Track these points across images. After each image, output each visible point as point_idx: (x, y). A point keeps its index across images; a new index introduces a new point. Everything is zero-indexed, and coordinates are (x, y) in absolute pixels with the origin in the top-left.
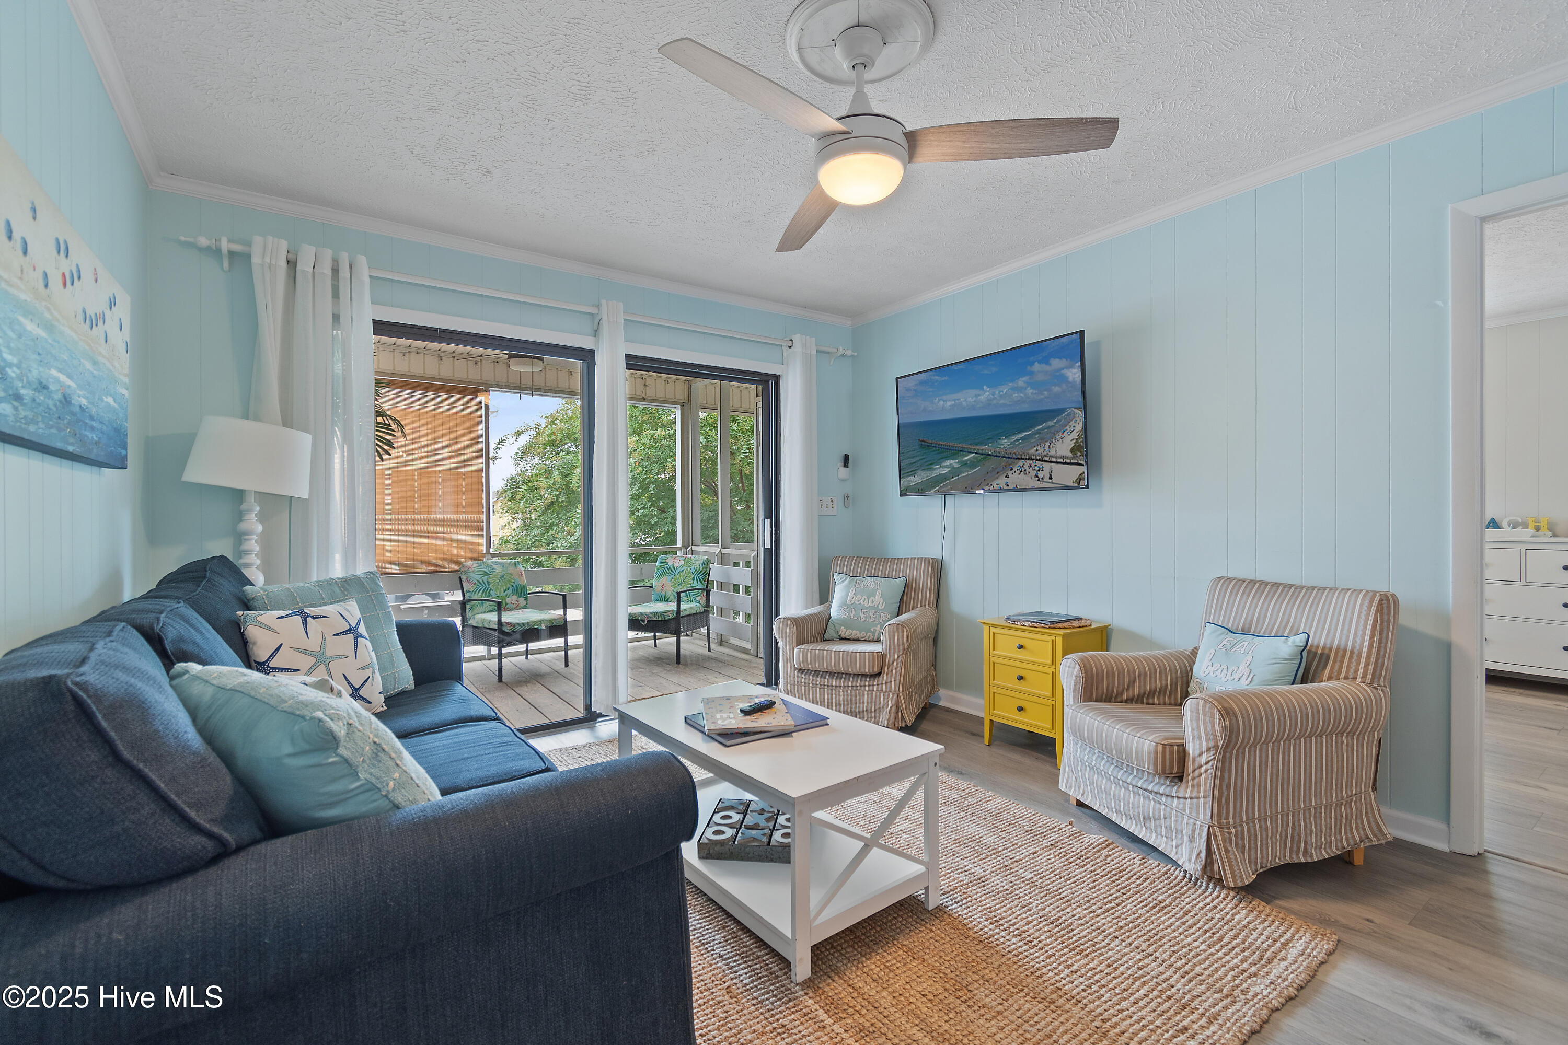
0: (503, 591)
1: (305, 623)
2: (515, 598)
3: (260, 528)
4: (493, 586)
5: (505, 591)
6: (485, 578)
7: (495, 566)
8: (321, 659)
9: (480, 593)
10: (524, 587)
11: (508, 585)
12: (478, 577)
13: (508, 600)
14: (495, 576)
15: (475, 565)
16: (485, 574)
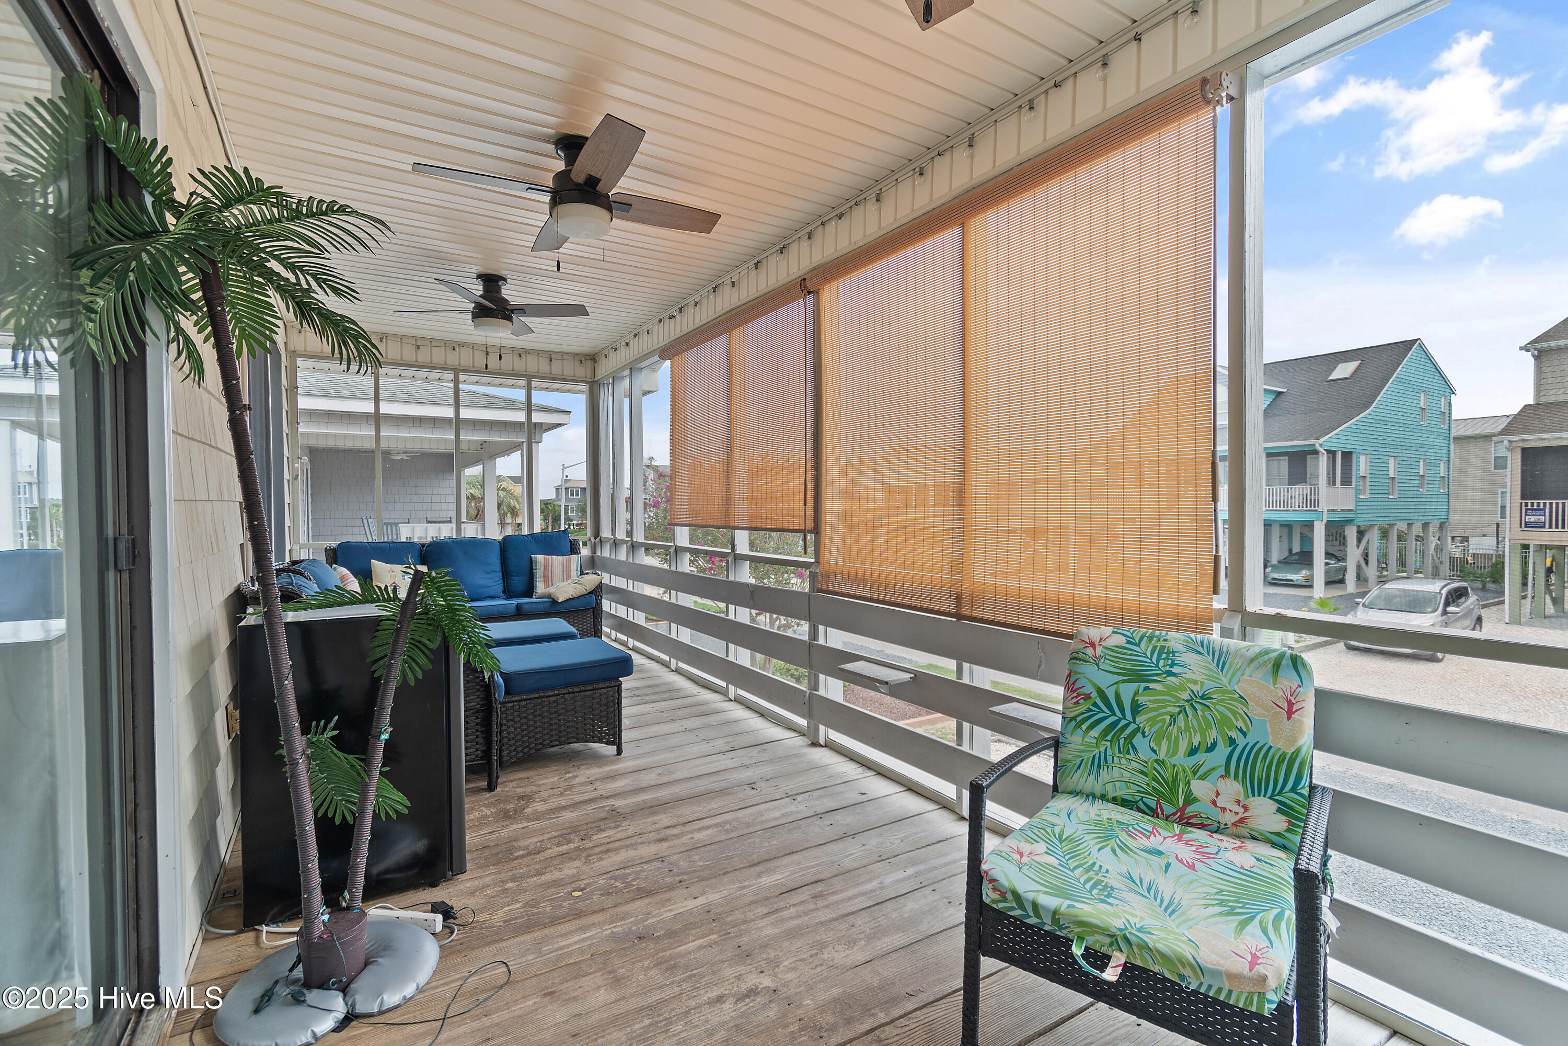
0: (1183, 746)
2: (1231, 789)
4: (1153, 721)
5: (1193, 752)
6: (1127, 691)
7: (1189, 658)
9: (1095, 732)
11: (1213, 734)
12: (1105, 680)
13: (1199, 788)
14: (1170, 690)
15: (1119, 640)
16: (1137, 676)
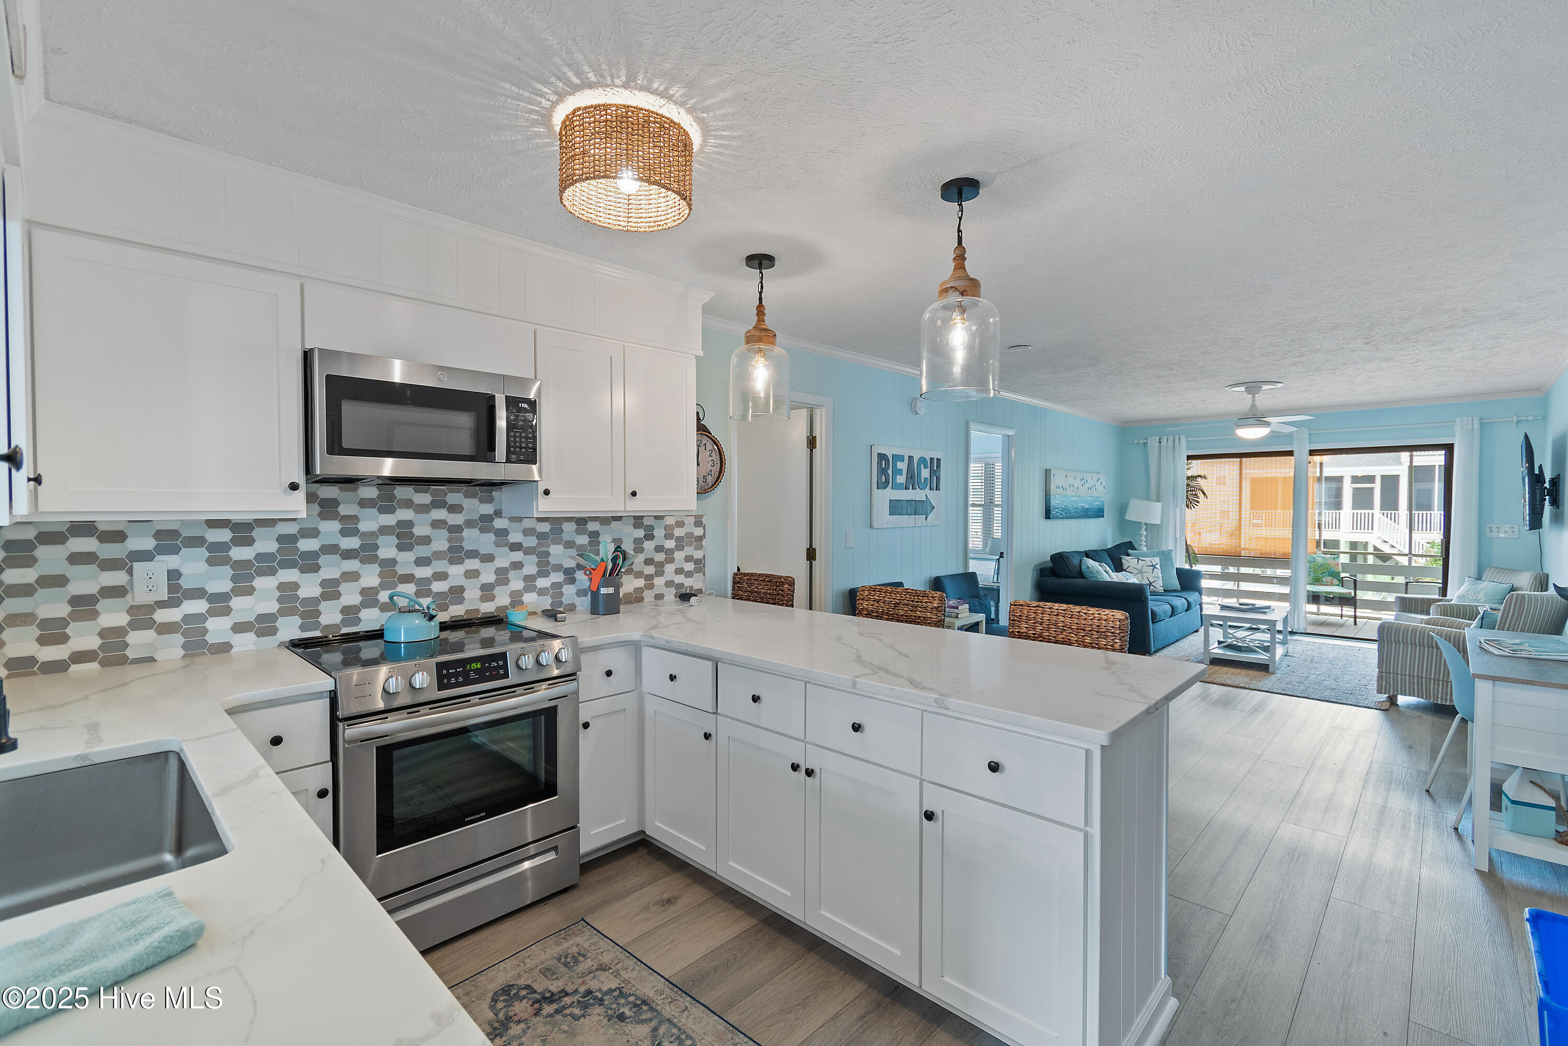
0: (1320, 573)
1: (1138, 561)
2: (1330, 578)
3: (1146, 533)
5: (1322, 574)
8: (1140, 571)
10: (1339, 573)
11: (1325, 570)
13: (1323, 579)
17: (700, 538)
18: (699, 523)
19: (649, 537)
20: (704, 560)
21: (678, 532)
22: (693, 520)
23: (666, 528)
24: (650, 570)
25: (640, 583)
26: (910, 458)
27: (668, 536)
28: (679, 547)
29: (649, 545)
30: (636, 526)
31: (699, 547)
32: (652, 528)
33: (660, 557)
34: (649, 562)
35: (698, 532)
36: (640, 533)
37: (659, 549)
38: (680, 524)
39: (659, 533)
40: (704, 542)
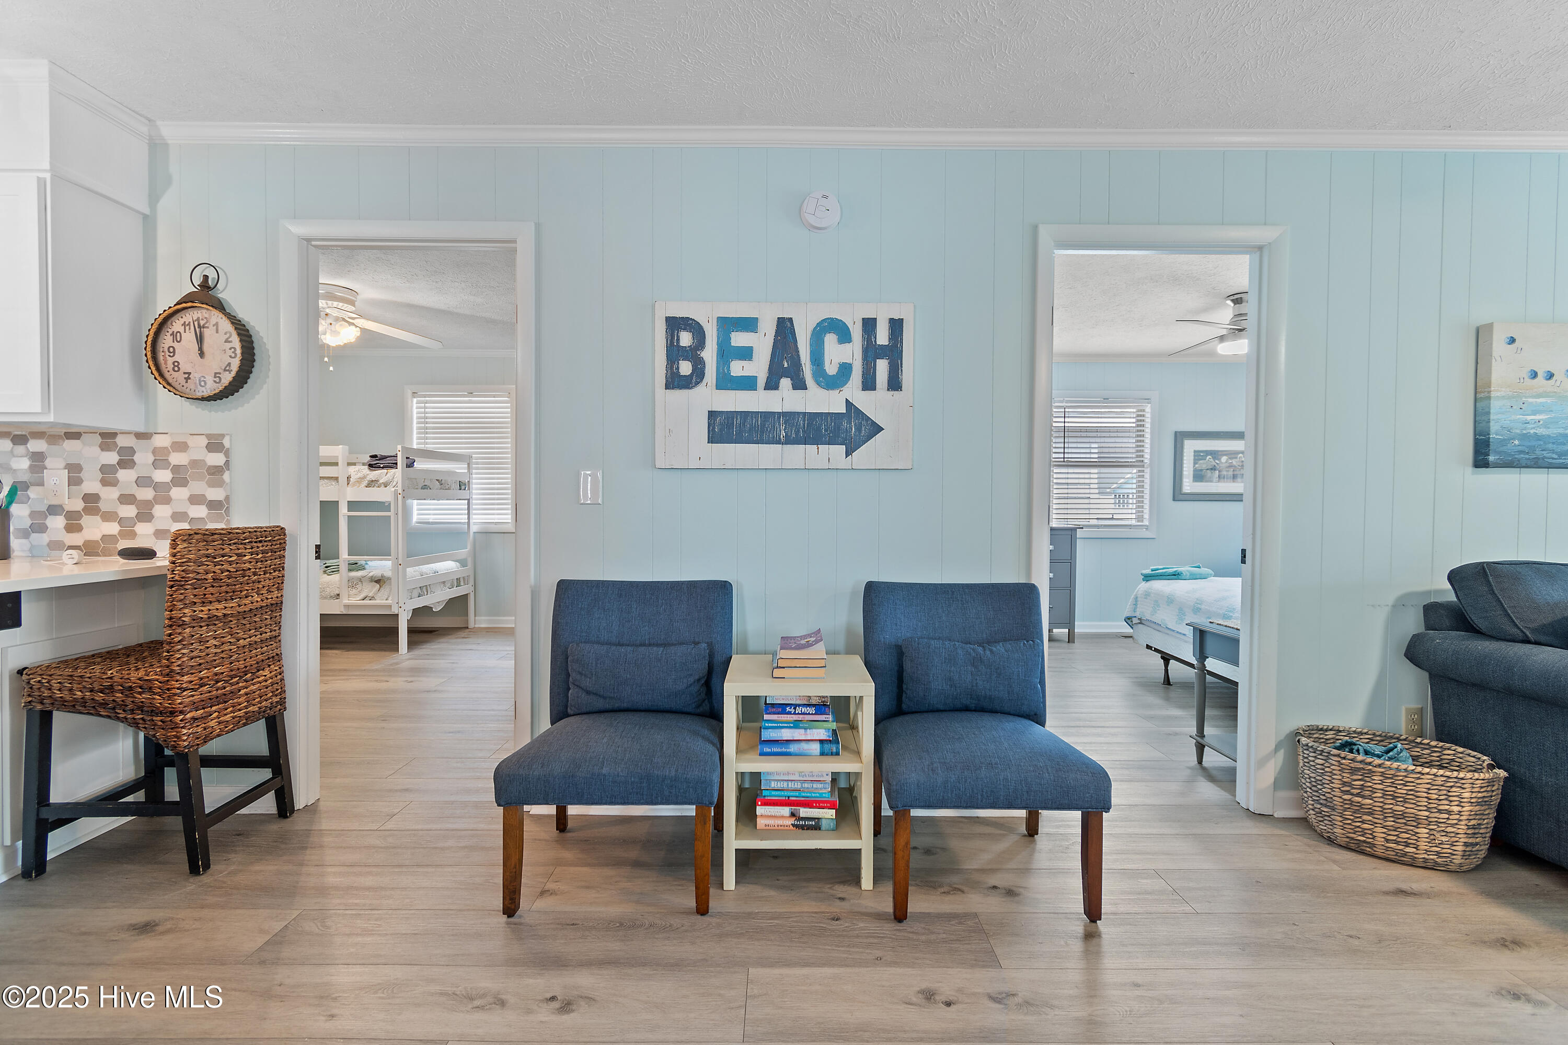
17: (217, 471)
18: (215, 445)
19: (127, 462)
20: (228, 503)
21: (177, 459)
22: (204, 441)
23: (155, 451)
24: (129, 511)
25: (113, 528)
26: (785, 328)
27: (160, 462)
28: (180, 480)
29: (125, 475)
30: (104, 447)
31: (220, 484)
32: (131, 451)
33: (146, 494)
34: (127, 499)
35: (217, 459)
36: (112, 458)
37: (142, 482)
38: (181, 447)
39: (143, 458)
40: (226, 476)
